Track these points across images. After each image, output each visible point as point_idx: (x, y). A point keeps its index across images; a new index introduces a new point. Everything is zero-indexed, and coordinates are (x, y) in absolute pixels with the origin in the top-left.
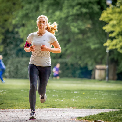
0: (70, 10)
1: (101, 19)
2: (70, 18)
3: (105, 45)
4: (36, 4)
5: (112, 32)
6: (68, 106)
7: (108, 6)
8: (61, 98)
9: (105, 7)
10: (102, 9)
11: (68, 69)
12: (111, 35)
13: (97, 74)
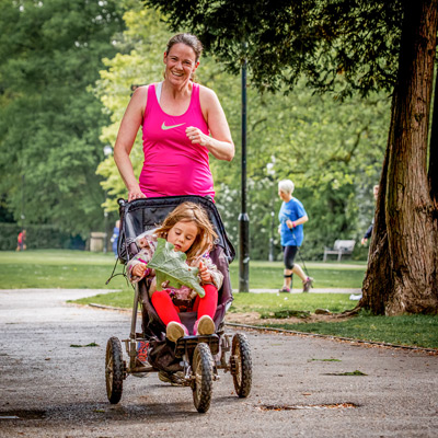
0: (58, 163)
1: (97, 172)
2: (58, 174)
3: (103, 205)
4: (12, 153)
5: (111, 189)
6: (55, 286)
7: (106, 157)
8: (46, 276)
9: (102, 157)
10: (98, 161)
11: (54, 237)
12: (110, 193)
13: (93, 244)
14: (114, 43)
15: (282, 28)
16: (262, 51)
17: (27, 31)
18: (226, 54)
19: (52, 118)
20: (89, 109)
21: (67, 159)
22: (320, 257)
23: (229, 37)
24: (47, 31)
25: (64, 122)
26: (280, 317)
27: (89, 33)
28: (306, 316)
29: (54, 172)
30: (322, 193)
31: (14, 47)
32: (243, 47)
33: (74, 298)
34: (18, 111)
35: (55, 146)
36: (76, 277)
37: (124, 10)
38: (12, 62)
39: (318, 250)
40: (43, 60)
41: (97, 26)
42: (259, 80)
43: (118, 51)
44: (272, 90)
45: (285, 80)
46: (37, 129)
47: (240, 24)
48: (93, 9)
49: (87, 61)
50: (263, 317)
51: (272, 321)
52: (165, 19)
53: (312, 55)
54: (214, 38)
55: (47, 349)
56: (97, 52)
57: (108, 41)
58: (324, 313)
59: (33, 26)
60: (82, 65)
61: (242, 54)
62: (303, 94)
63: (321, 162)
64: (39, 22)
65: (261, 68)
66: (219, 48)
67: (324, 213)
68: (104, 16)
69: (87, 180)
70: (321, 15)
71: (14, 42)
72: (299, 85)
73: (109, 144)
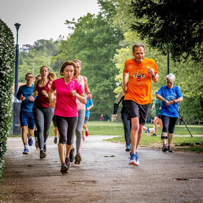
0: (100, 88)
1: (114, 92)
6: (98, 134)
7: (117, 86)
8: (95, 131)
10: (114, 88)
14: (120, 44)
15: (183, 38)
16: (175, 46)
17: (87, 40)
18: (161, 48)
19: (97, 72)
20: (111, 69)
21: (103, 87)
22: (197, 123)
23: (163, 42)
24: (95, 40)
25: (102, 74)
26: (182, 146)
27: (110, 41)
28: (192, 145)
29: (98, 92)
30: (198, 100)
31: (83, 46)
32: (168, 45)
33: (106, 139)
34: (84, 70)
35: (98, 83)
36: (106, 131)
37: (124, 32)
38: (82, 52)
39: (197, 121)
40: (93, 51)
41: (114, 38)
42: (174, 57)
43: (121, 47)
44: (179, 61)
45: (184, 57)
46: (91, 76)
47: (167, 36)
48: (112, 32)
49: (110, 51)
50: (176, 146)
51: (179, 147)
52: (139, 35)
53: (194, 48)
54: (157, 42)
55: (96, 157)
56: (113, 48)
57: (118, 44)
58: (199, 144)
59: (90, 38)
60: (108, 52)
61: (168, 48)
62: (191, 62)
63: (197, 88)
64: (91, 37)
65: (174, 53)
66: (159, 46)
67: (199, 107)
68: (116, 35)
69: (110, 95)
70: (197, 33)
71: (82, 44)
72: (189, 59)
73: (118, 81)
